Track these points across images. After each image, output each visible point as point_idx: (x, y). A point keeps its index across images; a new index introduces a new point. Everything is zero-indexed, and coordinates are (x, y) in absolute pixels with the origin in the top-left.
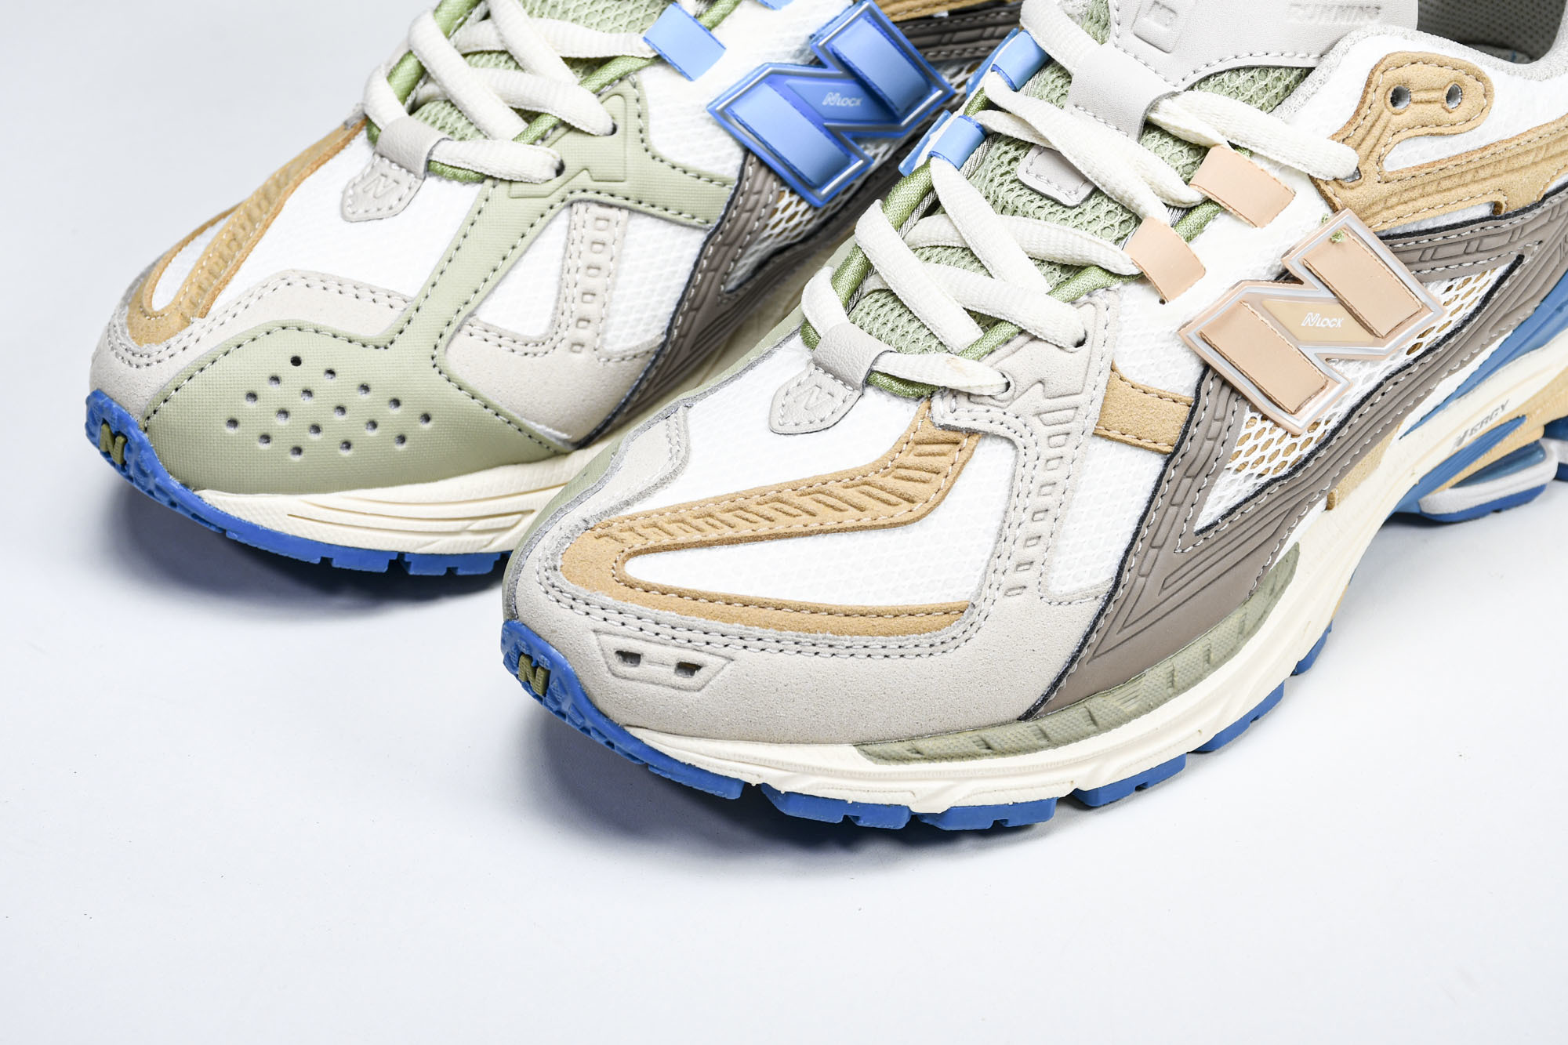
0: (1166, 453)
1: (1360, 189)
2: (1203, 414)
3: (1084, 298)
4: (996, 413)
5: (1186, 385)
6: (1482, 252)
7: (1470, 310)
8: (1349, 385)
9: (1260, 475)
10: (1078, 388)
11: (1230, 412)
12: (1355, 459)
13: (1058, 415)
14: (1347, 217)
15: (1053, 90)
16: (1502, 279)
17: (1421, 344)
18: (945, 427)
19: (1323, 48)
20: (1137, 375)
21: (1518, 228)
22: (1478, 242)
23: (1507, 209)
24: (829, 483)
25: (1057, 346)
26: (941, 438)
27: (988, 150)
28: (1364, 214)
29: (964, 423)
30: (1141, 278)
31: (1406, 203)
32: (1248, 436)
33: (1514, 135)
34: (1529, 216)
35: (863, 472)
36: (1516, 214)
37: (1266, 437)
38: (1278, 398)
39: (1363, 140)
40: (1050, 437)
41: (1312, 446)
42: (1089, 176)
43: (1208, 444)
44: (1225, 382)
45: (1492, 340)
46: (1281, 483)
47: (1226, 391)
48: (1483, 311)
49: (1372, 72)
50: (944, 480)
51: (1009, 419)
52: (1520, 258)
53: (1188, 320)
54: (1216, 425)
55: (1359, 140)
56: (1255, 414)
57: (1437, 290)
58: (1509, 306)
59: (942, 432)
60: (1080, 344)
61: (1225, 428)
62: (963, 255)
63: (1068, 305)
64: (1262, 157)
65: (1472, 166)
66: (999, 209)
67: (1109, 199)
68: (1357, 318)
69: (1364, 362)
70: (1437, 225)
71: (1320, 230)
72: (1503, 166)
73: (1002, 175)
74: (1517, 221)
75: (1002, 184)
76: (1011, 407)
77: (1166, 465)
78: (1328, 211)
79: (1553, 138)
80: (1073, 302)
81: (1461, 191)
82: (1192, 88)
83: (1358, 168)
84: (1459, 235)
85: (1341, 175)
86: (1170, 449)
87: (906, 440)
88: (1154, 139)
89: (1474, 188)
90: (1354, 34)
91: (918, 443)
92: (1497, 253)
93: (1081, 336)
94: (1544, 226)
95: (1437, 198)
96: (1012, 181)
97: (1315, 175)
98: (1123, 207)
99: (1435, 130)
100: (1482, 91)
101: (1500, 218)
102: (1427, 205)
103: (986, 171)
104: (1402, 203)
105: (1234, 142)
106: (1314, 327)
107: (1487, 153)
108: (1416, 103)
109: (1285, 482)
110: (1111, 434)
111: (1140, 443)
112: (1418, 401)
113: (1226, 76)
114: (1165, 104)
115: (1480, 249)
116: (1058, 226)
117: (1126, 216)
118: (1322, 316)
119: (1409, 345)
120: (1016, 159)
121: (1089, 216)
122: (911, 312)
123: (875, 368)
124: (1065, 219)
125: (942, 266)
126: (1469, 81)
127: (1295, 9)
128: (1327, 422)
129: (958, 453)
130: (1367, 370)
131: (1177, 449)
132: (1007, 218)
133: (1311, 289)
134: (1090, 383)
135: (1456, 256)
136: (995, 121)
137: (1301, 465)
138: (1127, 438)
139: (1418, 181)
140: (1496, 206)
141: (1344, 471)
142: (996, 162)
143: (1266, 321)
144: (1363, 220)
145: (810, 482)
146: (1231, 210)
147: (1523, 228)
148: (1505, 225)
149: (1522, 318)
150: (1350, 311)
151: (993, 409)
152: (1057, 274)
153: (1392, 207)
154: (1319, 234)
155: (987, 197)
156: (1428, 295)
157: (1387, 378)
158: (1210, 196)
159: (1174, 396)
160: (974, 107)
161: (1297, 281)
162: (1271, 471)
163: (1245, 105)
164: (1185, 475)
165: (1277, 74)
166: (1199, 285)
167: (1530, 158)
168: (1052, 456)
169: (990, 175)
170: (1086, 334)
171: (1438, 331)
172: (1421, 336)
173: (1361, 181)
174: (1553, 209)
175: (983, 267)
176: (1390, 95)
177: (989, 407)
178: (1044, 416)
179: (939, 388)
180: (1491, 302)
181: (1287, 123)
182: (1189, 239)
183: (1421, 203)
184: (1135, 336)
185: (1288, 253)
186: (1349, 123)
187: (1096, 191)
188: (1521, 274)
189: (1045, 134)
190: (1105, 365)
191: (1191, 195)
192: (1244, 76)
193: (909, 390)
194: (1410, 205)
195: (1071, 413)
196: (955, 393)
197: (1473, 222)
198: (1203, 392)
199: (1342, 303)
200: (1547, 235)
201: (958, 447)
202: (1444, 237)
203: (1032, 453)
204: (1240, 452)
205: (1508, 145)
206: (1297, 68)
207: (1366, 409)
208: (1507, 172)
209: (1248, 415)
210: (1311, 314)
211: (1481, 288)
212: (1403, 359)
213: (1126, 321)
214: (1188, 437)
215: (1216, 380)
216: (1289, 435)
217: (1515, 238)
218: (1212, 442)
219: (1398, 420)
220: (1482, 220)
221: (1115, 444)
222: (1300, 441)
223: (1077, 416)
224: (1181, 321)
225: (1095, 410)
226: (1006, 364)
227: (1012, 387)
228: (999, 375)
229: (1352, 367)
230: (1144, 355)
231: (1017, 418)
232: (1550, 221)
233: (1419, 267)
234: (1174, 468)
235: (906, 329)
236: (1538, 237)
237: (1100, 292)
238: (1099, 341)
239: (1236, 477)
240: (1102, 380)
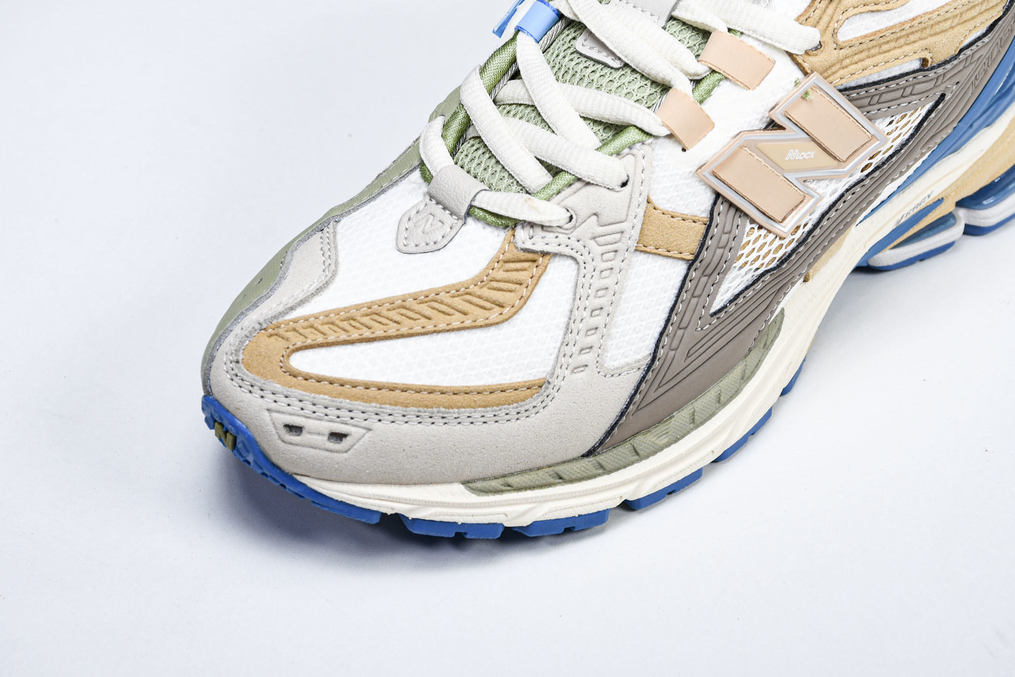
0: (688, 260)
1: (822, 56)
2: (716, 230)
3: (626, 151)
4: (563, 238)
5: (703, 209)
6: (914, 95)
7: (907, 137)
8: (821, 198)
9: (757, 269)
10: (623, 218)
11: (735, 226)
12: (825, 249)
13: (609, 238)
16: (930, 112)
17: (871, 164)
18: (525, 250)
20: (666, 204)
21: (941, 75)
22: (911, 88)
23: (932, 62)
24: (441, 294)
25: (607, 188)
26: (523, 258)
28: (826, 72)
29: (539, 247)
30: (669, 136)
31: (856, 63)
32: (748, 242)
33: (935, 8)
34: (948, 66)
35: (465, 285)
36: (939, 66)
37: (761, 241)
38: (770, 213)
39: (820, 18)
40: (603, 254)
41: (793, 245)
43: (719, 251)
44: (731, 205)
45: (923, 154)
46: (772, 272)
47: (732, 211)
48: (916, 136)
50: (525, 290)
51: (573, 242)
52: (943, 96)
53: (703, 163)
54: (725, 237)
55: (817, 19)
56: (753, 226)
57: (882, 125)
58: (936, 129)
59: (523, 254)
60: (624, 184)
61: (732, 238)
63: (613, 157)
64: (749, 37)
65: (904, 33)
68: (825, 150)
69: (831, 180)
70: (881, 78)
71: (796, 90)
72: (928, 31)
74: (940, 71)
76: (573, 233)
77: (689, 269)
78: (800, 75)
79: (965, 8)
80: (618, 154)
81: (897, 52)
83: (820, 41)
84: (897, 84)
85: (809, 48)
86: (691, 257)
87: (497, 260)
88: (676, 29)
89: (907, 49)
91: (506, 262)
92: (926, 94)
93: (625, 178)
94: (961, 71)
95: (880, 58)
97: (792, 51)
99: (874, 8)
101: (928, 70)
102: (873, 64)
104: (853, 64)
105: (729, 27)
106: (795, 159)
107: (916, 23)
109: (775, 271)
110: (647, 249)
111: (670, 254)
117: (656, 89)
118: (800, 152)
119: (863, 165)
123: (474, 204)
128: (805, 225)
129: (535, 269)
130: (833, 185)
131: (697, 257)
133: (792, 132)
134: (632, 213)
135: (896, 99)
137: (786, 260)
138: (660, 251)
139: (864, 46)
140: (924, 61)
141: (817, 258)
143: (761, 160)
144: (827, 80)
145: (426, 293)
146: (730, 78)
147: (944, 75)
148: (931, 74)
149: (944, 136)
150: (820, 145)
151: (560, 236)
152: (606, 134)
153: (846, 67)
154: (794, 94)
156: (877, 130)
157: (847, 190)
158: (715, 68)
159: (694, 218)
161: (781, 128)
162: (764, 265)
164: (703, 274)
166: (711, 136)
167: (947, 24)
168: (605, 268)
170: (628, 176)
172: (871, 158)
173: (822, 49)
174: (967, 58)
175: (547, 125)
177: (557, 235)
178: (598, 239)
179: (520, 221)
180: (921, 129)
182: (701, 102)
183: (867, 62)
184: (664, 176)
185: (773, 108)
186: (809, 7)
188: (943, 107)
190: (643, 200)
191: (700, 69)
193: (499, 222)
194: (860, 64)
195: (618, 236)
196: (532, 225)
197: (907, 74)
198: (715, 214)
199: (814, 140)
201: (535, 265)
202: (886, 87)
203: (590, 267)
204: (743, 254)
205: (931, 16)
207: (833, 214)
208: (931, 35)
209: (749, 226)
210: (792, 150)
211: (914, 120)
212: (859, 175)
213: (657, 166)
214: (705, 248)
215: (725, 204)
216: (778, 238)
217: (938, 83)
218: (722, 250)
220: (914, 72)
221: (651, 256)
222: (785, 242)
223: (623, 239)
224: (697, 164)
225: (635, 234)
226: (569, 202)
227: (574, 220)
228: (564, 211)
229: (823, 184)
230: (672, 190)
231: (578, 241)
232: (964, 68)
233: (869, 108)
234: (695, 271)
235: (494, 169)
236: (955, 80)
237: (638, 146)
238: (638, 180)
239: (739, 273)
240: (641, 211)
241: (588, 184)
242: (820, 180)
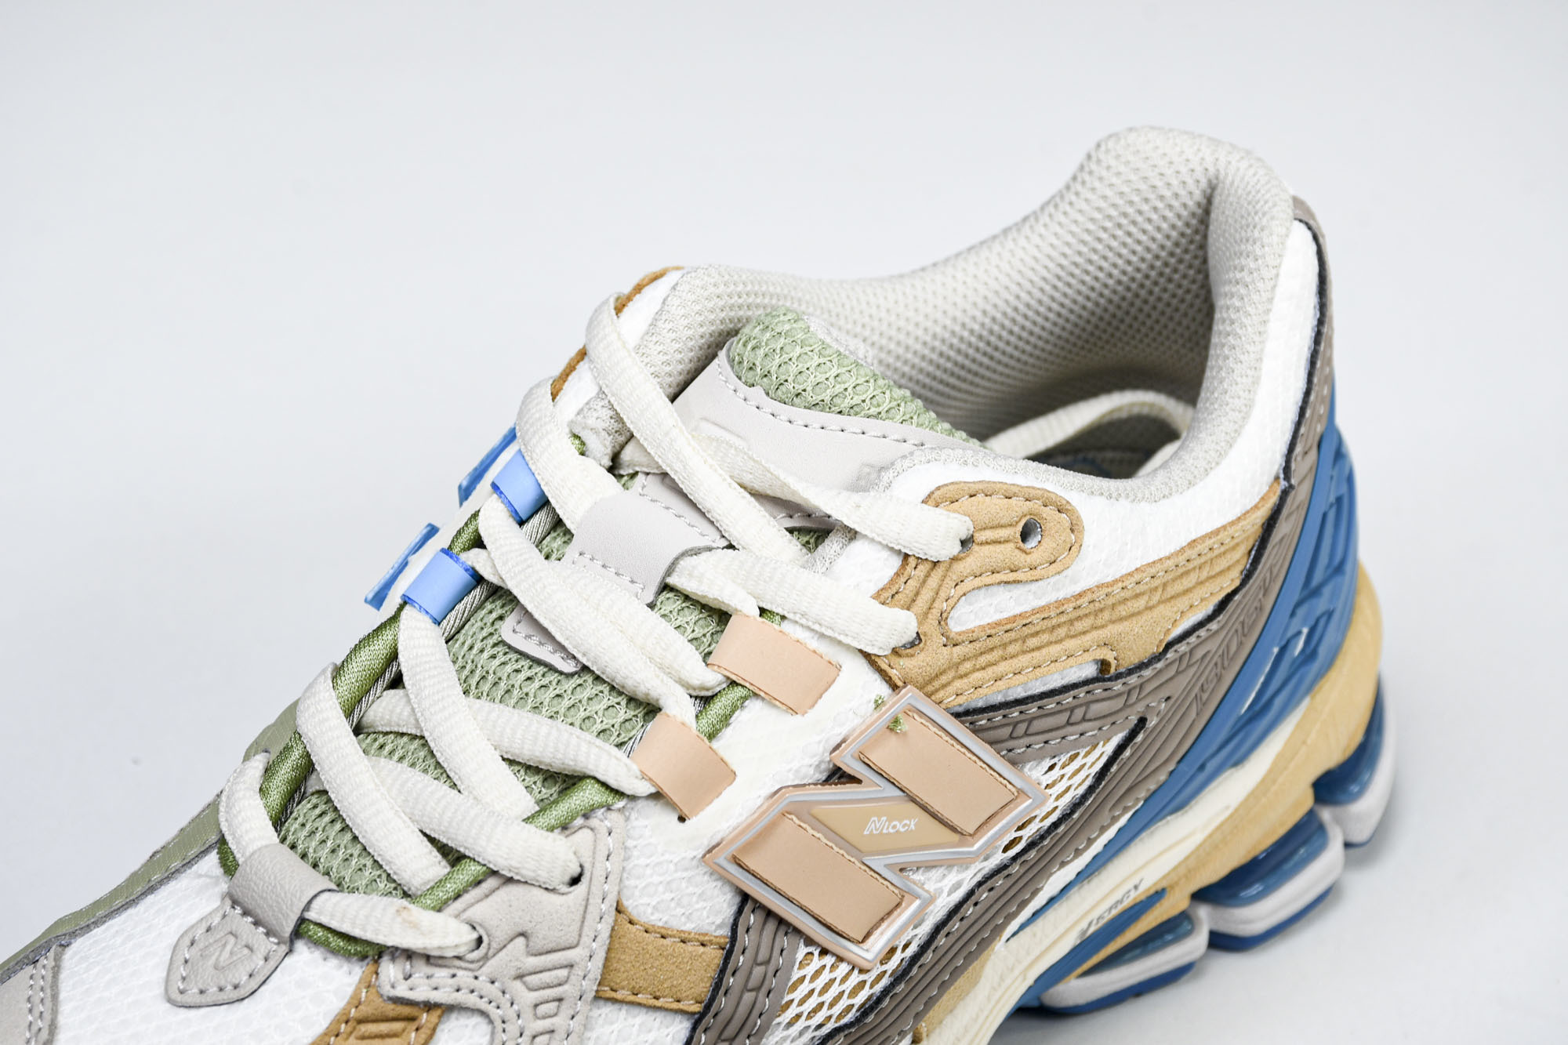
0: (693, 1014)
1: (922, 656)
2: (742, 959)
3: (579, 821)
4: (464, 977)
5: (718, 921)
6: (1090, 720)
7: (1081, 790)
8: (932, 900)
9: (820, 1026)
10: (573, 940)
11: (777, 951)
12: (944, 986)
13: (546, 977)
14: (909, 694)
16: (1120, 749)
17: (1021, 838)
18: (397, 1001)
20: (652, 914)
21: (1134, 688)
22: (1083, 709)
23: (1117, 666)
25: (543, 888)
26: (391, 1014)
28: (928, 686)
29: (421, 994)
30: (658, 796)
31: (984, 669)
32: (802, 979)
33: (1118, 576)
34: (1147, 673)
36: (1130, 672)
37: (826, 976)
38: (840, 927)
39: (917, 594)
40: (536, 1006)
41: (885, 982)
43: (748, 997)
44: (769, 914)
45: (1115, 819)
46: (848, 1031)
47: (771, 926)
48: (1097, 791)
51: (482, 984)
52: (1142, 721)
53: (714, 843)
54: (758, 971)
55: (911, 595)
56: (810, 949)
57: (1036, 772)
58: (1133, 778)
59: (392, 1006)
60: (575, 881)
61: (771, 972)
63: (557, 832)
64: (796, 622)
65: (1063, 619)
68: (934, 816)
69: (950, 867)
70: (1030, 693)
71: (876, 715)
72: (1106, 615)
74: (1133, 680)
76: (484, 969)
77: (694, 1029)
78: (884, 690)
79: (1170, 576)
80: (564, 827)
81: (1054, 650)
83: (917, 632)
84: (1058, 703)
85: (899, 643)
86: (697, 1008)
87: (345, 1018)
88: (671, 605)
89: (1071, 645)
91: (361, 1021)
92: (1111, 720)
93: (576, 871)
94: (1171, 679)
95: (1024, 660)
97: (869, 650)
98: (631, 700)
99: (1010, 577)
100: (1068, 525)
101: (1110, 679)
102: (1012, 670)
104: (978, 670)
105: (760, 606)
106: (881, 834)
107: (1084, 601)
108: (981, 544)
109: (852, 1030)
110: (618, 995)
111: (659, 1002)
112: (1024, 903)
115: (1087, 717)
117: (635, 710)
118: (890, 820)
119: (1006, 841)
123: (307, 915)
126: (1049, 513)
128: (906, 946)
129: (413, 1034)
130: (953, 877)
131: (708, 1007)
133: (873, 787)
134: (588, 933)
135: (1057, 729)
137: (872, 1008)
138: (640, 998)
139: (995, 641)
140: (1104, 665)
141: (930, 1003)
143: (818, 835)
144: (929, 695)
146: (762, 694)
147: (1141, 686)
148: (1118, 686)
149: (1153, 787)
150: (924, 808)
151: (460, 973)
153: (966, 675)
154: (875, 721)
156: (1027, 780)
157: (980, 884)
158: (736, 678)
159: (702, 938)
161: (854, 780)
162: (833, 1020)
164: (719, 1038)
166: (729, 794)
167: (1141, 603)
168: (541, 1030)
170: (581, 866)
171: (1042, 820)
172: (1020, 828)
173: (921, 645)
174: (1181, 658)
175: (445, 774)
177: (452, 971)
178: (528, 979)
179: (388, 948)
180: (1107, 779)
182: (711, 736)
183: (1003, 667)
184: (647, 865)
185: (838, 746)
186: (897, 574)
188: (1144, 740)
190: (608, 907)
191: (710, 678)
193: (352, 948)
194: (990, 670)
195: (564, 973)
196: (409, 954)
197: (1075, 686)
198: (741, 930)
199: (913, 800)
200: (1176, 688)
201: (414, 1026)
202: (1039, 708)
203: (513, 1028)
204: (792, 1001)
205: (1110, 590)
207: (955, 925)
208: (1113, 622)
209: (802, 951)
210: (876, 819)
211: (1093, 764)
212: (998, 858)
213: (635, 847)
214: (722, 990)
215: (758, 912)
216: (856, 972)
217: (1133, 700)
218: (754, 994)
220: (1087, 682)
221: (625, 1008)
222: (870, 977)
223: (572, 977)
224: (706, 844)
225: (595, 967)
226: (478, 912)
227: (484, 945)
228: (467, 928)
229: (935, 874)
230: (661, 889)
231: (493, 982)
232: (1178, 673)
233: (1010, 744)
234: (705, 1031)
235: (349, 851)
236: (1164, 694)
237: (600, 812)
238: (599, 874)
239: (785, 1033)
240: (604, 929)
241: (510, 880)
242: (930, 866)
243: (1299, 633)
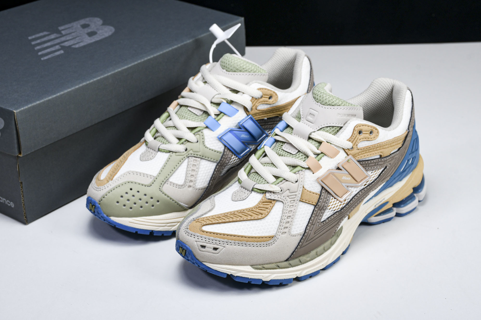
1: (353, 151)
2: (322, 197)
3: (297, 172)
4: (279, 196)
5: (319, 191)
6: (378, 165)
7: (376, 177)
8: (352, 192)
9: (334, 210)
10: (296, 191)
11: (328, 197)
12: (353, 208)
13: (292, 197)
15: (289, 131)
16: (382, 171)
17: (367, 184)
19: (344, 123)
20: (308, 188)
22: (377, 163)
23: (383, 156)
24: (245, 211)
25: (292, 182)
26: (268, 201)
27: (276, 144)
28: (354, 156)
29: (273, 198)
30: (309, 168)
32: (331, 202)
33: (384, 141)
34: (387, 158)
35: (252, 208)
36: (385, 157)
37: (335, 202)
38: (338, 194)
39: (353, 141)
40: (290, 201)
41: (345, 205)
42: (298, 148)
43: (323, 203)
44: (327, 191)
46: (338, 212)
47: (327, 193)
48: (379, 178)
49: (355, 127)
50: (269, 210)
51: (282, 197)
52: (386, 167)
54: (325, 199)
56: (333, 197)
57: (369, 173)
58: (385, 177)
59: (268, 200)
60: (296, 182)
61: (327, 200)
62: (272, 164)
63: (294, 174)
64: (333, 144)
65: (375, 147)
66: (279, 155)
67: (302, 153)
68: (353, 178)
69: (355, 187)
70: (369, 159)
71: (345, 159)
72: (382, 148)
73: (279, 148)
74: (385, 159)
75: (279, 150)
76: (282, 195)
77: (315, 207)
78: (347, 155)
80: (295, 173)
81: (373, 152)
82: (318, 130)
83: (352, 147)
84: (373, 161)
85: (349, 148)
86: (315, 204)
87: (261, 202)
88: (311, 141)
89: (376, 152)
90: (351, 120)
91: (263, 202)
92: (382, 166)
93: (297, 180)
95: (368, 154)
96: (282, 150)
97: (344, 148)
98: (305, 154)
99: (368, 139)
100: (377, 132)
101: (382, 158)
103: (276, 148)
105: (327, 141)
106: (345, 179)
107: (379, 144)
108: (364, 134)
109: (340, 212)
110: (303, 201)
111: (309, 203)
112: (366, 196)
113: (325, 128)
114: (313, 133)
116: (292, 158)
117: (305, 156)
118: (346, 177)
119: (364, 184)
120: (282, 145)
121: (298, 156)
122: (261, 176)
123: (254, 187)
124: (293, 157)
125: (268, 167)
126: (374, 130)
127: (339, 115)
128: (348, 200)
130: (356, 189)
131: (317, 204)
132: (281, 157)
133: (344, 171)
134: (299, 190)
135: (373, 166)
136: (278, 138)
137: (343, 209)
138: (306, 201)
139: (365, 150)
140: (381, 156)
141: (352, 210)
142: (278, 146)
143: (335, 178)
144: (354, 157)
145: (241, 210)
146: (327, 155)
147: (386, 160)
148: (383, 160)
150: (352, 176)
151: (279, 195)
152: (291, 168)
153: (360, 155)
155: (276, 153)
156: (368, 174)
157: (360, 191)
158: (323, 152)
159: (316, 193)
160: (273, 135)
161: (341, 169)
162: (336, 210)
163: (329, 134)
164: (319, 210)
165: (335, 128)
166: (321, 170)
168: (291, 205)
169: (277, 149)
170: (298, 180)
171: (370, 181)
172: (367, 182)
173: (353, 149)
174: (393, 157)
175: (276, 167)
176: (358, 132)
177: (278, 195)
178: (289, 197)
179: (267, 191)
180: (380, 176)
181: (338, 137)
182: (318, 161)
183: (366, 154)
184: (308, 181)
185: (338, 164)
186: (350, 137)
187: (299, 151)
188: (386, 170)
189: (288, 140)
190: (302, 186)
191: (319, 152)
192: (329, 128)
193: (261, 192)
194: (363, 155)
196: (271, 192)
197: (376, 159)
198: (322, 192)
199: (350, 174)
201: (272, 203)
202: (371, 162)
203: (287, 204)
204: (330, 205)
205: (382, 143)
206: (339, 127)
207: (356, 197)
208: (383, 149)
209: (331, 198)
210: (344, 176)
211: (378, 173)
212: (363, 187)
213: (306, 177)
214: (319, 202)
215: (325, 190)
216: (340, 202)
217: (385, 163)
219: (362, 200)
220: (378, 158)
221: (304, 203)
222: (342, 203)
223: (296, 197)
224: (317, 177)
225: (300, 196)
226: (282, 186)
227: (283, 191)
228: (280, 188)
229: (353, 188)
230: (310, 184)
231: (284, 197)
232: (392, 160)
233: (366, 168)
234: (317, 208)
235: (260, 180)
236: (390, 163)
237: (300, 171)
238: (300, 181)
239: (329, 210)
240: (301, 189)
241: (287, 181)
242: (352, 187)
243: (410, 159)
